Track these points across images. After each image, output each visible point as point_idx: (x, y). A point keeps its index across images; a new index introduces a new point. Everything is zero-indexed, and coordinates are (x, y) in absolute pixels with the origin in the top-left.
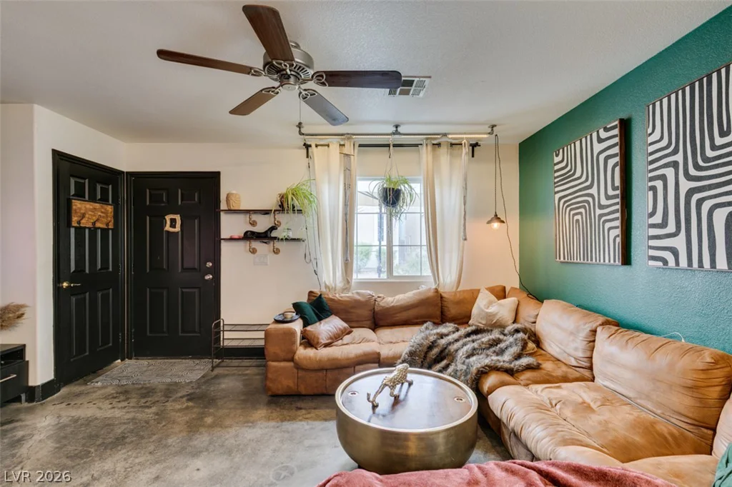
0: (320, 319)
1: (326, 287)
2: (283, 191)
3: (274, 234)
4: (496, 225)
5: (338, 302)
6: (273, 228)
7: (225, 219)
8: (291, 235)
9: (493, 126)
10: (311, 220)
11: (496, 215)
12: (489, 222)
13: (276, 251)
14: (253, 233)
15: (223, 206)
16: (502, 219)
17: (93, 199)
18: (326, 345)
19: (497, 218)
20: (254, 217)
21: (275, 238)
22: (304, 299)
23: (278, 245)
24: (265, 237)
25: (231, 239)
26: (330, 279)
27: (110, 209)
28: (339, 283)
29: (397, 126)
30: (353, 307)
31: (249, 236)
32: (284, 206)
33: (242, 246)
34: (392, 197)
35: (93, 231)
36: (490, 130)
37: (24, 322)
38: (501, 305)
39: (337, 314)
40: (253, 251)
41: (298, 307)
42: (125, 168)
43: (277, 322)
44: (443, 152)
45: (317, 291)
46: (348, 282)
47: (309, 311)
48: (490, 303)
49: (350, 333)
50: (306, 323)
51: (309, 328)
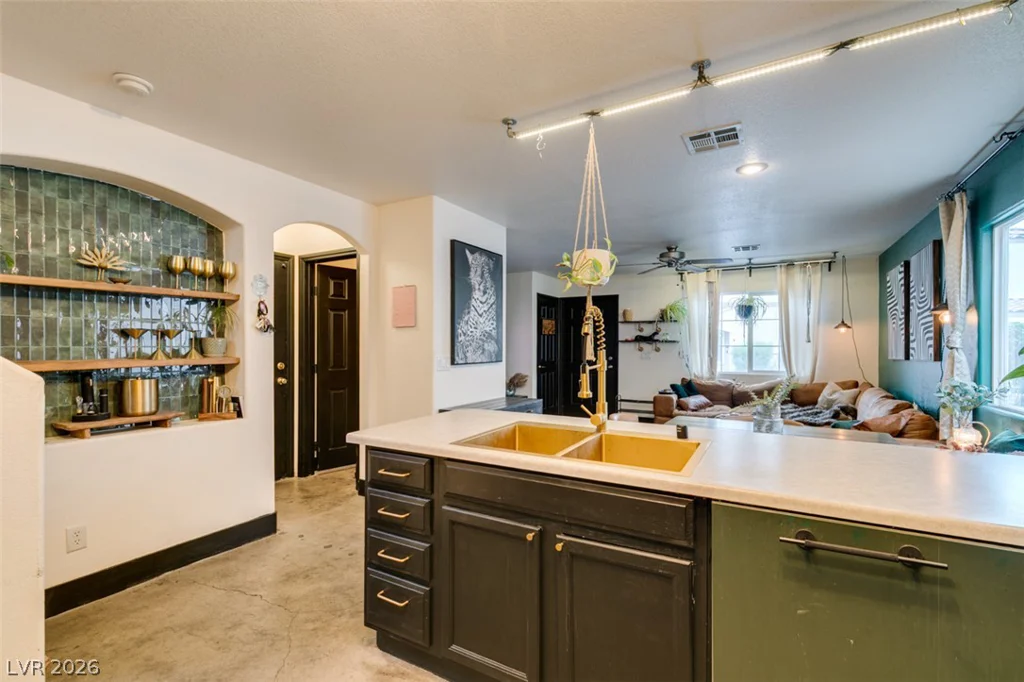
0: (689, 395)
1: (695, 376)
2: (664, 307)
3: (656, 338)
4: (843, 330)
5: (704, 386)
6: (656, 333)
7: (622, 328)
8: (669, 338)
9: (835, 253)
10: (684, 328)
11: (843, 322)
12: (836, 327)
13: (658, 350)
14: (641, 337)
15: (620, 319)
16: (849, 325)
17: (548, 318)
18: (693, 410)
19: (843, 324)
20: (642, 326)
21: (657, 340)
22: (679, 383)
23: (659, 345)
24: (650, 339)
25: (627, 341)
26: (699, 370)
27: (554, 322)
28: (706, 373)
29: (750, 259)
30: (716, 390)
31: (639, 339)
32: (663, 317)
33: (633, 347)
34: (746, 311)
35: (549, 335)
36: (833, 255)
37: (527, 383)
38: (842, 394)
39: (703, 394)
40: (641, 350)
41: (673, 387)
42: (559, 297)
43: (660, 393)
44: (796, 272)
45: (688, 378)
46: (713, 373)
47: (682, 390)
48: (834, 392)
49: (711, 406)
50: (679, 397)
51: (682, 399)
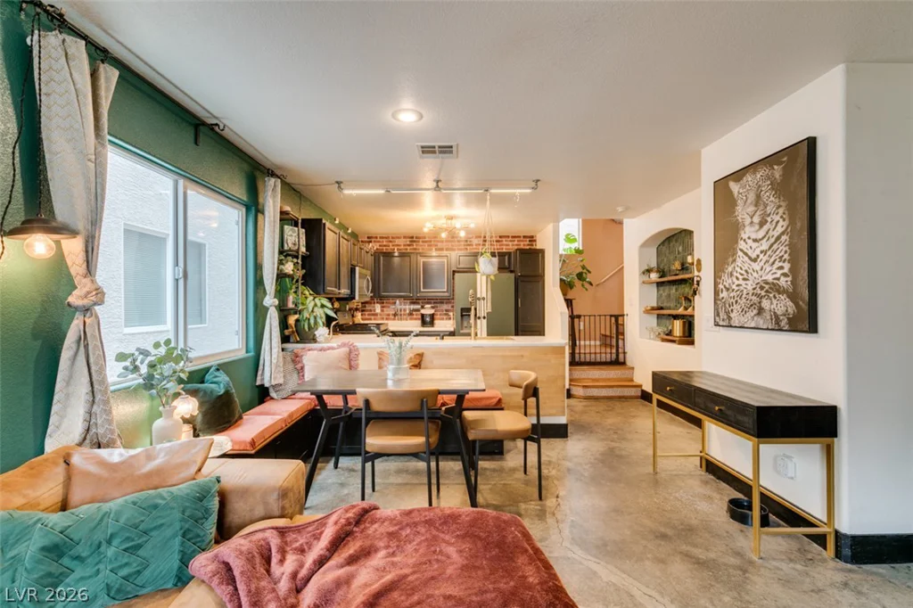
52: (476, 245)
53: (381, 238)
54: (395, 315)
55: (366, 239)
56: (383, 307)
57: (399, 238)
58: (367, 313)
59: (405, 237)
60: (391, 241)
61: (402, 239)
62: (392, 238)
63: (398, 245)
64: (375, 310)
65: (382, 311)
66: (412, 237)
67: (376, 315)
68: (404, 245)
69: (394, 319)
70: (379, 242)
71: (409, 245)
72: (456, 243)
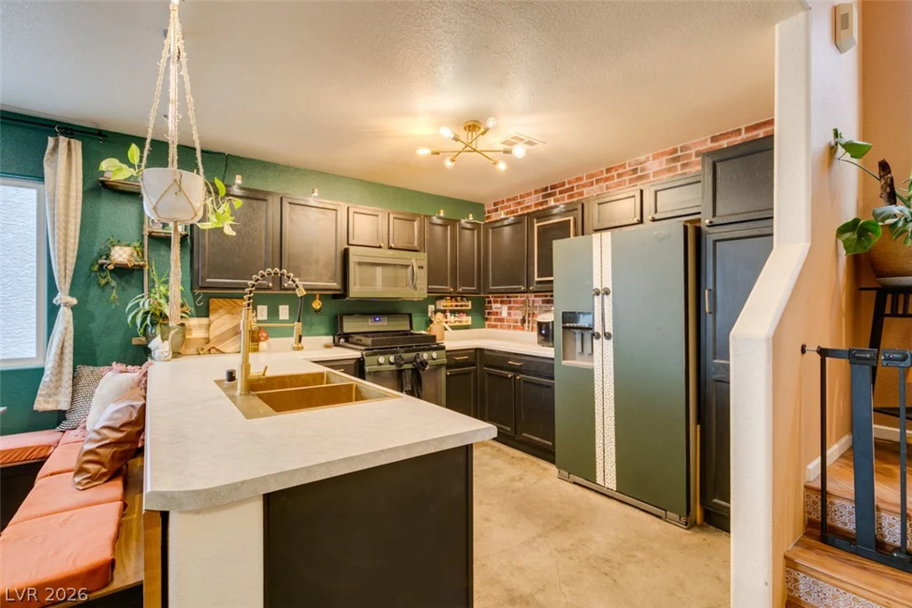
52: (656, 174)
53: (508, 200)
54: (523, 321)
55: (493, 208)
56: (510, 308)
57: (528, 195)
58: (493, 317)
59: (536, 192)
60: (519, 203)
61: (534, 196)
62: (521, 197)
63: (528, 207)
64: (501, 313)
65: (509, 314)
66: (546, 189)
67: (501, 320)
68: (536, 205)
69: (523, 329)
70: (506, 207)
71: (541, 204)
72: (616, 180)
